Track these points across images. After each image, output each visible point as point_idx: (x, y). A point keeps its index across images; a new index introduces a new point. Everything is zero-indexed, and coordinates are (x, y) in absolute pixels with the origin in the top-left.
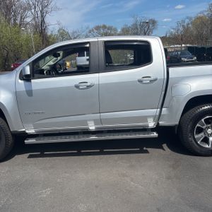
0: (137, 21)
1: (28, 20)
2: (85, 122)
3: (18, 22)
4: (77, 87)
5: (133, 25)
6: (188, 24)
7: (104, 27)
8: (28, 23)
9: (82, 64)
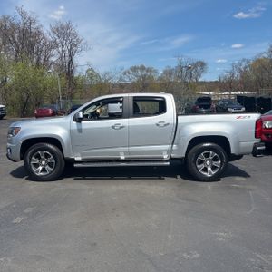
0: (182, 63)
1: (53, 59)
2: (118, 153)
3: (42, 61)
4: (113, 127)
6: (246, 67)
7: (142, 68)
8: (53, 63)
9: (114, 111)
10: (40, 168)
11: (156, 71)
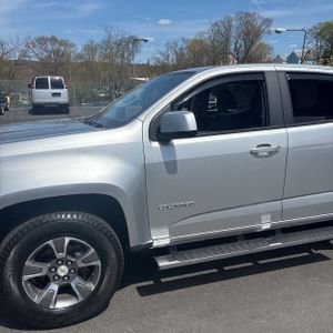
0: (110, 36)
5: (104, 42)
6: (182, 49)
10: (54, 287)
11: (73, 45)
